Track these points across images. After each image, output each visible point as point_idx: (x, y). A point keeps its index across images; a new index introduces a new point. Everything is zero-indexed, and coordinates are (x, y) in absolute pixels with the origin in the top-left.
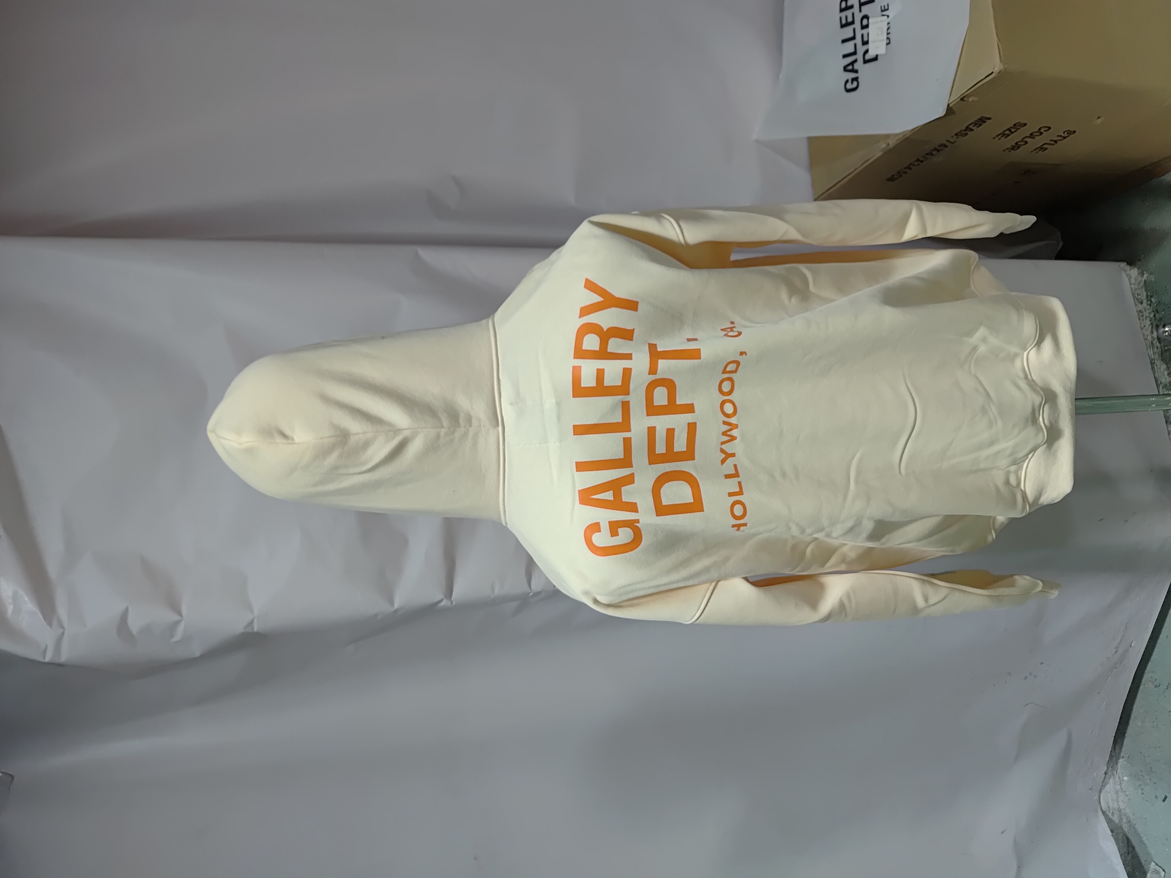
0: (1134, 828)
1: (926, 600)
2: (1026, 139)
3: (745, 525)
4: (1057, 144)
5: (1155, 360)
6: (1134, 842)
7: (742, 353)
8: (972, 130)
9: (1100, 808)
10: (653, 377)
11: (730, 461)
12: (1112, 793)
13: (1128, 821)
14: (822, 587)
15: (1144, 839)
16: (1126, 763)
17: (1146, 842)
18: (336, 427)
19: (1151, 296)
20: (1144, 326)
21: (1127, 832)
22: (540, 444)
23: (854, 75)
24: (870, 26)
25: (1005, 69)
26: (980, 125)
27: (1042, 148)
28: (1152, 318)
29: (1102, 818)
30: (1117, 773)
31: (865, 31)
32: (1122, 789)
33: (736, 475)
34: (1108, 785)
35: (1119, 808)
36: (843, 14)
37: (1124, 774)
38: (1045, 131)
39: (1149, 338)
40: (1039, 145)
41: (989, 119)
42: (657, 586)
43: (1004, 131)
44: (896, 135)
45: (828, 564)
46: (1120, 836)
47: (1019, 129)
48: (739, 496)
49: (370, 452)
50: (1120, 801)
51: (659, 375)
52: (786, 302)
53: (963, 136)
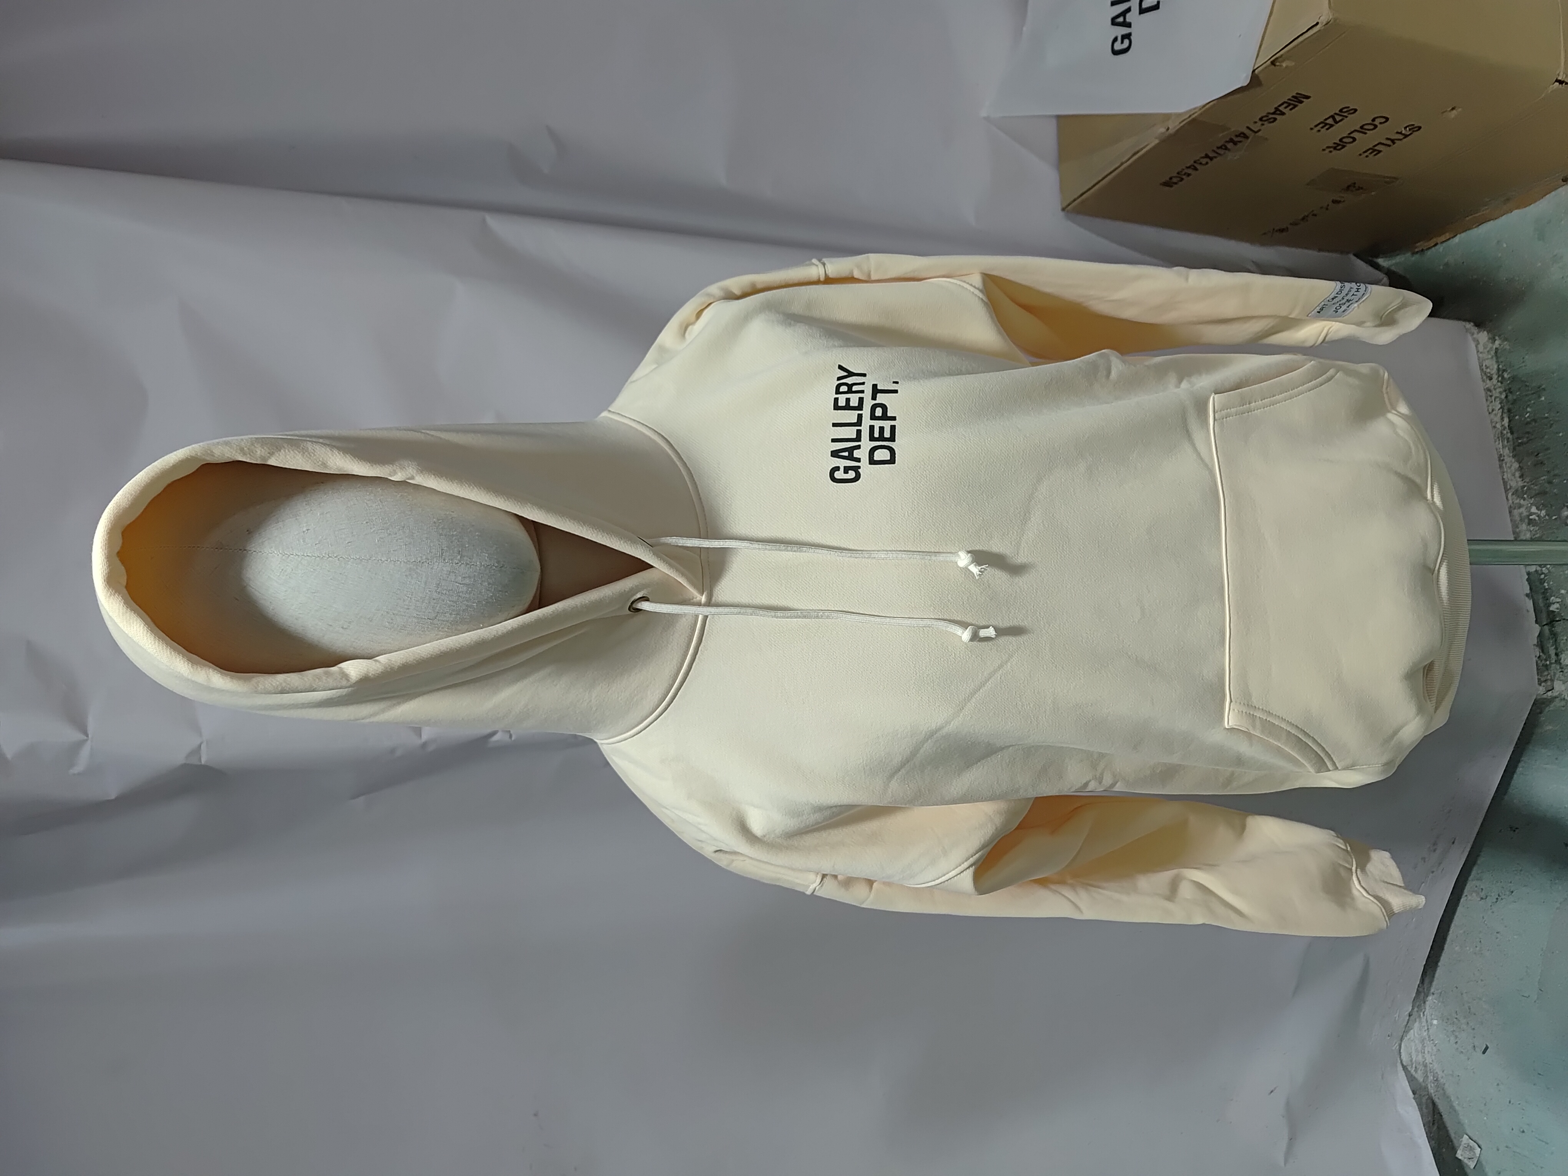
0: (1443, 1089)
2: (1355, 135)
4: (1395, 145)
5: (1504, 456)
6: (1442, 1107)
8: (1283, 114)
9: (1400, 1061)
12: (1417, 1042)
13: (1435, 1079)
15: (1455, 1104)
16: (1436, 1002)
17: (1457, 1108)
19: (1504, 371)
20: (1493, 410)
21: (1433, 1095)
23: (1125, 31)
25: (1335, 20)
26: (1295, 106)
27: (1375, 151)
28: (1503, 400)
29: (1402, 1074)
30: (1424, 1015)
32: (1429, 1037)
34: (1412, 1031)
35: (1423, 1062)
37: (1433, 1016)
38: (1381, 123)
39: (1498, 426)
40: (1371, 146)
41: (1308, 97)
43: (1326, 119)
44: (1179, 115)
46: (1424, 1100)
47: (1346, 117)
50: (1426, 1052)
53: (1271, 122)
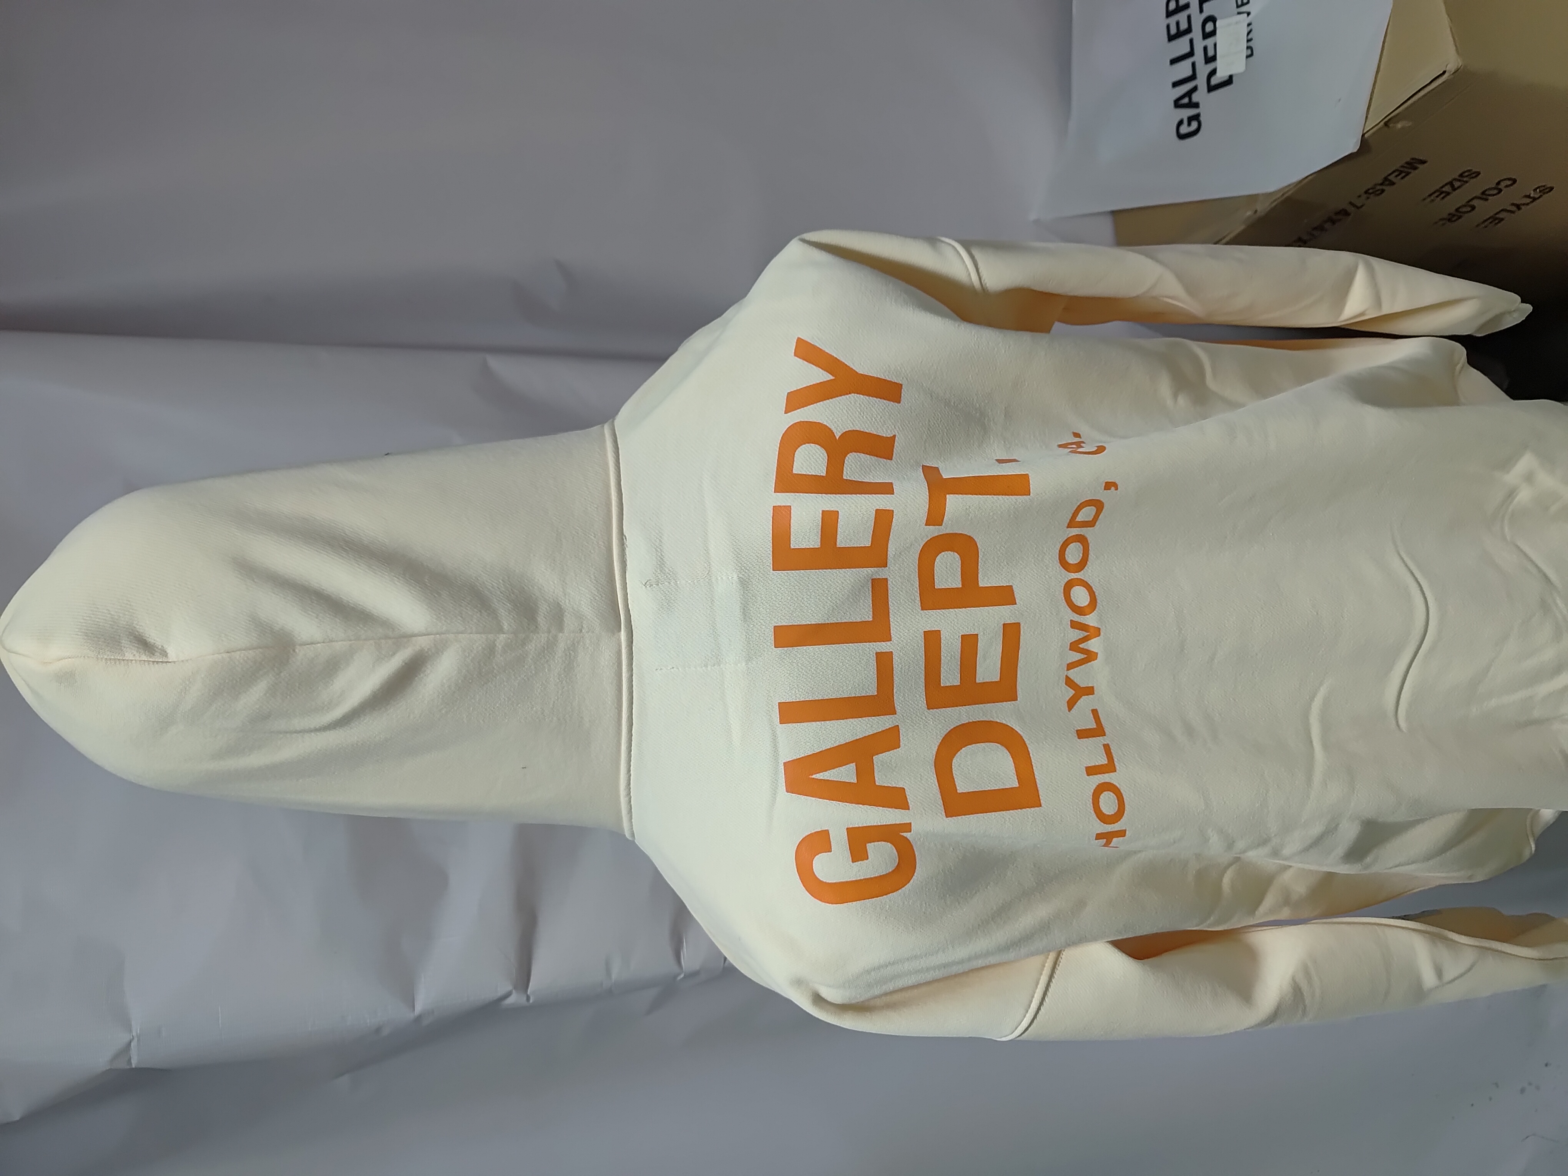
1: (1439, 972)
2: (1475, 203)
3: (1122, 833)
4: (1521, 211)
7: (1109, 486)
8: (1393, 184)
10: (934, 531)
11: (1084, 702)
14: (1252, 956)
18: (262, 627)
22: (706, 666)
23: (1192, 112)
24: (1218, 31)
25: (1465, 66)
26: (1408, 174)
27: (1495, 219)
31: (1209, 42)
33: (1098, 731)
36: (1172, 21)
38: (1507, 186)
40: (1492, 214)
41: (1423, 162)
42: (945, 966)
43: (1442, 187)
45: (1262, 909)
47: (1467, 182)
48: (1106, 775)
49: (340, 682)
51: (947, 527)
52: (1169, 402)
53: (1378, 195)
